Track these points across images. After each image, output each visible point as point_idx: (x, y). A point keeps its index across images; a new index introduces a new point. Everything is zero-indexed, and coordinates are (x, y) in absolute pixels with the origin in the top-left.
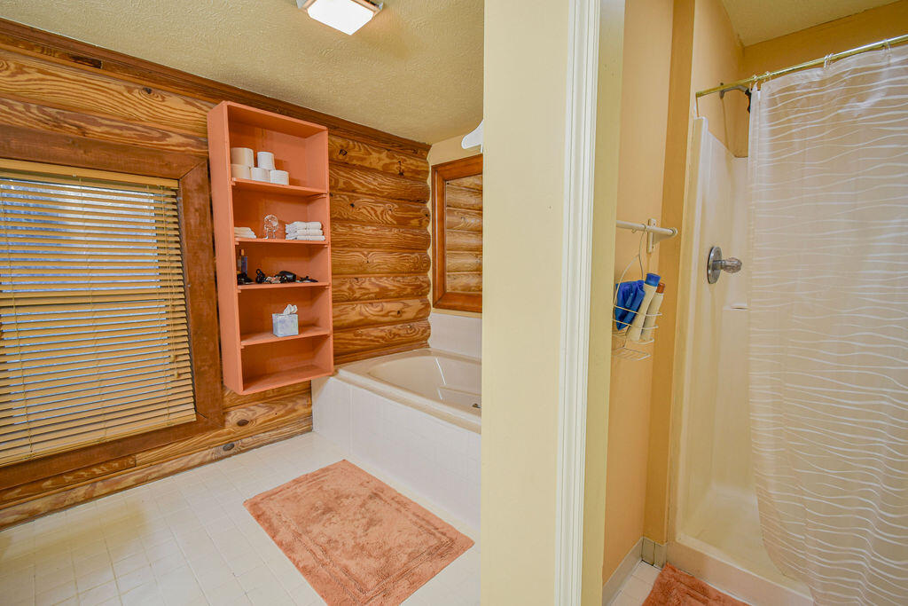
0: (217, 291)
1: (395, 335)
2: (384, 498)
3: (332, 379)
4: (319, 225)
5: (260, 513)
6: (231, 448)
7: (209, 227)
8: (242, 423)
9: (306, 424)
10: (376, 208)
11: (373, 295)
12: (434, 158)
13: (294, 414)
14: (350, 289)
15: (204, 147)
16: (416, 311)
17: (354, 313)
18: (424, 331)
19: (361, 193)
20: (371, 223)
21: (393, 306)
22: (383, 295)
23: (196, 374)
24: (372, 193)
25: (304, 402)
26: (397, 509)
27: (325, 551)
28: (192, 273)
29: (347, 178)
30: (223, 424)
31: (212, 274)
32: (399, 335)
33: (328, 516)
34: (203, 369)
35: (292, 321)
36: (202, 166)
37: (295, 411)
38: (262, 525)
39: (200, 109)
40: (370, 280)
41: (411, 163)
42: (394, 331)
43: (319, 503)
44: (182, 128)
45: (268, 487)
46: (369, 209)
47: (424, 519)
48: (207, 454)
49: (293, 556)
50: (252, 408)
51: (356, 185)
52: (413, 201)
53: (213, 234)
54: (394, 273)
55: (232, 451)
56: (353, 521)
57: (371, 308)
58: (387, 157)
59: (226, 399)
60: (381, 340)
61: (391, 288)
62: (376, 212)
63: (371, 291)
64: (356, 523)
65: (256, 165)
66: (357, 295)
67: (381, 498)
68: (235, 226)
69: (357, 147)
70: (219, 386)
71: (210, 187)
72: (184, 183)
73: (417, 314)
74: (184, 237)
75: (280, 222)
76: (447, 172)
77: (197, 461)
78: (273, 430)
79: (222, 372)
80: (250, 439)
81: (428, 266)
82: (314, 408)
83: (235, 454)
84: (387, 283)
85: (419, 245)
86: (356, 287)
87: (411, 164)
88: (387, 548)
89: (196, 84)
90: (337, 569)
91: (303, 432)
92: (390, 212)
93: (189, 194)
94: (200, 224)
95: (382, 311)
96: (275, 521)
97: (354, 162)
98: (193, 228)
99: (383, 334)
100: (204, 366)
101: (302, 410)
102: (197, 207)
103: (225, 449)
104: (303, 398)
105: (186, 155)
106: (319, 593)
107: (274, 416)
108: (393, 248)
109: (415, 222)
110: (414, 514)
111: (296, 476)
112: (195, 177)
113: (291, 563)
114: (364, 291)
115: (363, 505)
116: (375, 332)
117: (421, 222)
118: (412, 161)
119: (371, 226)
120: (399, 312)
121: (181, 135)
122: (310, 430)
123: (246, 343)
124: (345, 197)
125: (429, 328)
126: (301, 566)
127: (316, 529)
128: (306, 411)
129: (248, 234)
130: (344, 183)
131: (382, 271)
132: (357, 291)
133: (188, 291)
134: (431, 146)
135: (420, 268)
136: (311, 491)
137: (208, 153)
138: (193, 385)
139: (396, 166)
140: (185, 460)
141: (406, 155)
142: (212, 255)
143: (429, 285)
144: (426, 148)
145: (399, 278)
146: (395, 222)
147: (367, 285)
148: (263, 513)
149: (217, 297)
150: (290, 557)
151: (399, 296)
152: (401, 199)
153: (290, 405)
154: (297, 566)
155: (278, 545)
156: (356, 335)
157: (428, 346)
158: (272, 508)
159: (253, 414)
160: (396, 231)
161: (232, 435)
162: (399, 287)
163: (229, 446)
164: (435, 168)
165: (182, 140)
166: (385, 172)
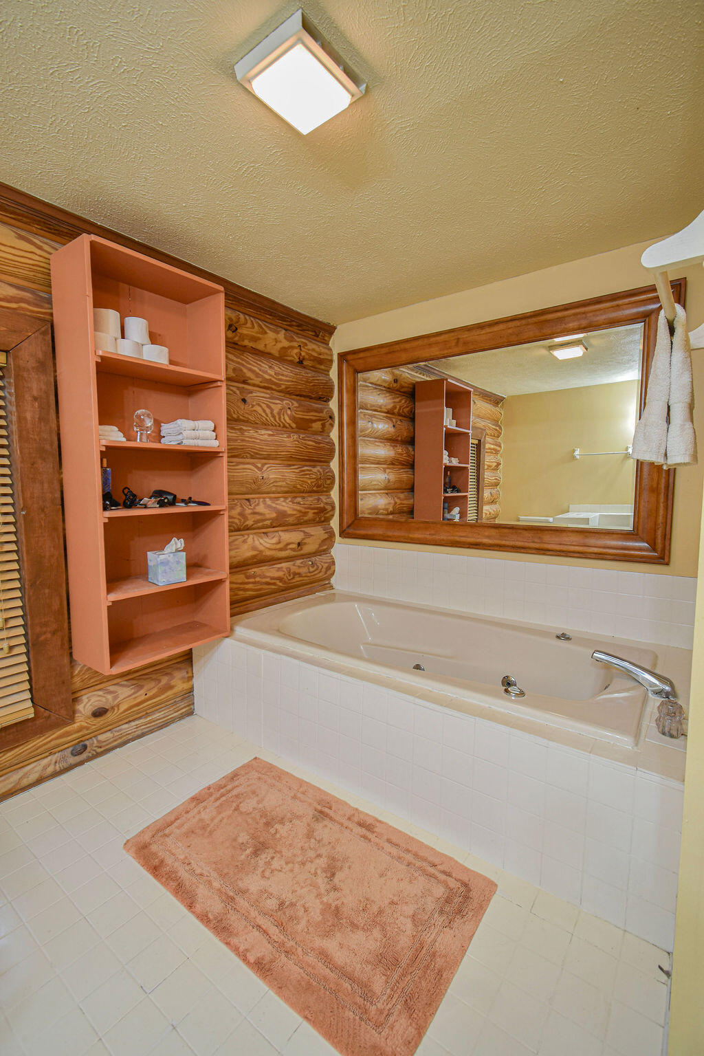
0: (64, 520)
1: (295, 574)
2: (338, 818)
3: (227, 640)
4: (211, 425)
5: (156, 862)
6: (83, 752)
7: (54, 426)
8: (99, 713)
9: (186, 705)
10: (272, 406)
11: (268, 522)
12: (339, 343)
13: (170, 693)
14: (240, 514)
15: (47, 305)
16: (319, 541)
17: (245, 546)
18: (328, 568)
19: (254, 385)
20: (266, 425)
21: (293, 537)
22: (280, 522)
23: (34, 646)
24: (267, 386)
25: (183, 674)
26: (365, 837)
27: (279, 925)
28: (28, 494)
29: (238, 363)
30: (72, 718)
31: (58, 495)
32: (299, 574)
33: (264, 857)
34: (42, 638)
35: (178, 562)
36: (44, 333)
37: (171, 687)
38: (165, 885)
39: (40, 248)
40: (264, 502)
41: (313, 347)
42: (294, 569)
43: (243, 837)
44: (11, 275)
45: (157, 814)
46: (264, 406)
47: (408, 851)
48: (48, 763)
49: (234, 941)
50: (112, 688)
51: (249, 374)
52: (315, 398)
53: (59, 435)
54: (292, 492)
55: (84, 756)
56: (303, 864)
57: (267, 540)
58: (286, 338)
59: (77, 680)
60: (278, 582)
61: (290, 512)
62: (272, 410)
63: (268, 516)
64: (310, 867)
65: (123, 337)
66: (250, 523)
67: (331, 819)
68: (100, 424)
69: (249, 322)
70: (66, 660)
71: (55, 365)
72: (16, 358)
73: (320, 545)
74: (15, 437)
75: (155, 420)
76: (360, 361)
77: (33, 777)
78: (140, 718)
79: (70, 640)
80: (109, 735)
81: (333, 483)
82: (197, 682)
83: (89, 759)
84: (286, 506)
85: (320, 456)
86: (248, 511)
87: (313, 350)
88: (375, 909)
89: (36, 211)
90: (311, 959)
91: (181, 717)
92: (289, 412)
93: (25, 375)
94: (40, 419)
95: (279, 542)
96: (183, 873)
97: (246, 343)
98: (29, 425)
99: (280, 574)
100: (45, 633)
101: (180, 686)
102: (35, 393)
103: (74, 754)
104: (180, 669)
105: (19, 314)
106: (299, 1013)
107: (143, 697)
108: (291, 459)
109: (317, 426)
110: (389, 841)
111: (193, 792)
112: (32, 350)
113: (232, 955)
114: (259, 517)
115: (310, 835)
116: (271, 572)
117: (323, 425)
118: (314, 346)
119: (266, 429)
120: (299, 544)
121: (11, 285)
122: (190, 713)
123: (114, 597)
124: (234, 389)
125: (333, 563)
126: (252, 959)
127: (253, 883)
128: (186, 686)
129: (114, 436)
130: (234, 370)
131: (279, 489)
132: (249, 517)
133: (21, 521)
134: (335, 328)
135: (322, 486)
136: (224, 814)
137: (52, 315)
138: (28, 663)
139: (296, 351)
140: (15, 777)
141: (305, 337)
142: (57, 465)
143: (333, 508)
144: (330, 330)
145: (299, 500)
146: (294, 425)
147: (261, 508)
148: (162, 862)
149: (64, 529)
150: (228, 944)
151: (299, 523)
152: (301, 396)
153: (164, 680)
154: (245, 960)
155: (202, 920)
156: (248, 577)
157: (332, 588)
158: (174, 851)
159: (115, 698)
160: (295, 437)
161: (85, 732)
162: (300, 511)
163: (79, 748)
164: (343, 357)
165: (12, 292)
166: (282, 358)
